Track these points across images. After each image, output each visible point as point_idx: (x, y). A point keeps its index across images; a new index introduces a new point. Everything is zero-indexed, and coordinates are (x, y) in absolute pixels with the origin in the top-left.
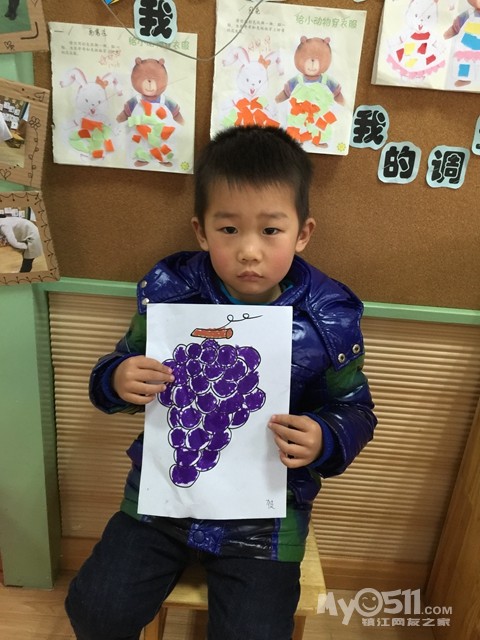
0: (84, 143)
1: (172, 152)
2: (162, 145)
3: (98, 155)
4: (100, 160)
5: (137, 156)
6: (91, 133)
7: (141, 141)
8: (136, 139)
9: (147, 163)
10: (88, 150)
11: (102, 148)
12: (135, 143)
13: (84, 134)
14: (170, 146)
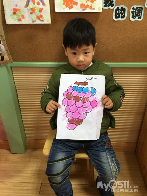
0: (15, 16)
1: (43, 16)
2: (40, 14)
3: (20, 20)
4: (21, 21)
5: (32, 19)
6: (17, 13)
7: (33, 14)
8: (31, 13)
9: (36, 21)
10: (16, 19)
11: (21, 17)
12: (31, 15)
13: (14, 13)
14: (42, 15)
